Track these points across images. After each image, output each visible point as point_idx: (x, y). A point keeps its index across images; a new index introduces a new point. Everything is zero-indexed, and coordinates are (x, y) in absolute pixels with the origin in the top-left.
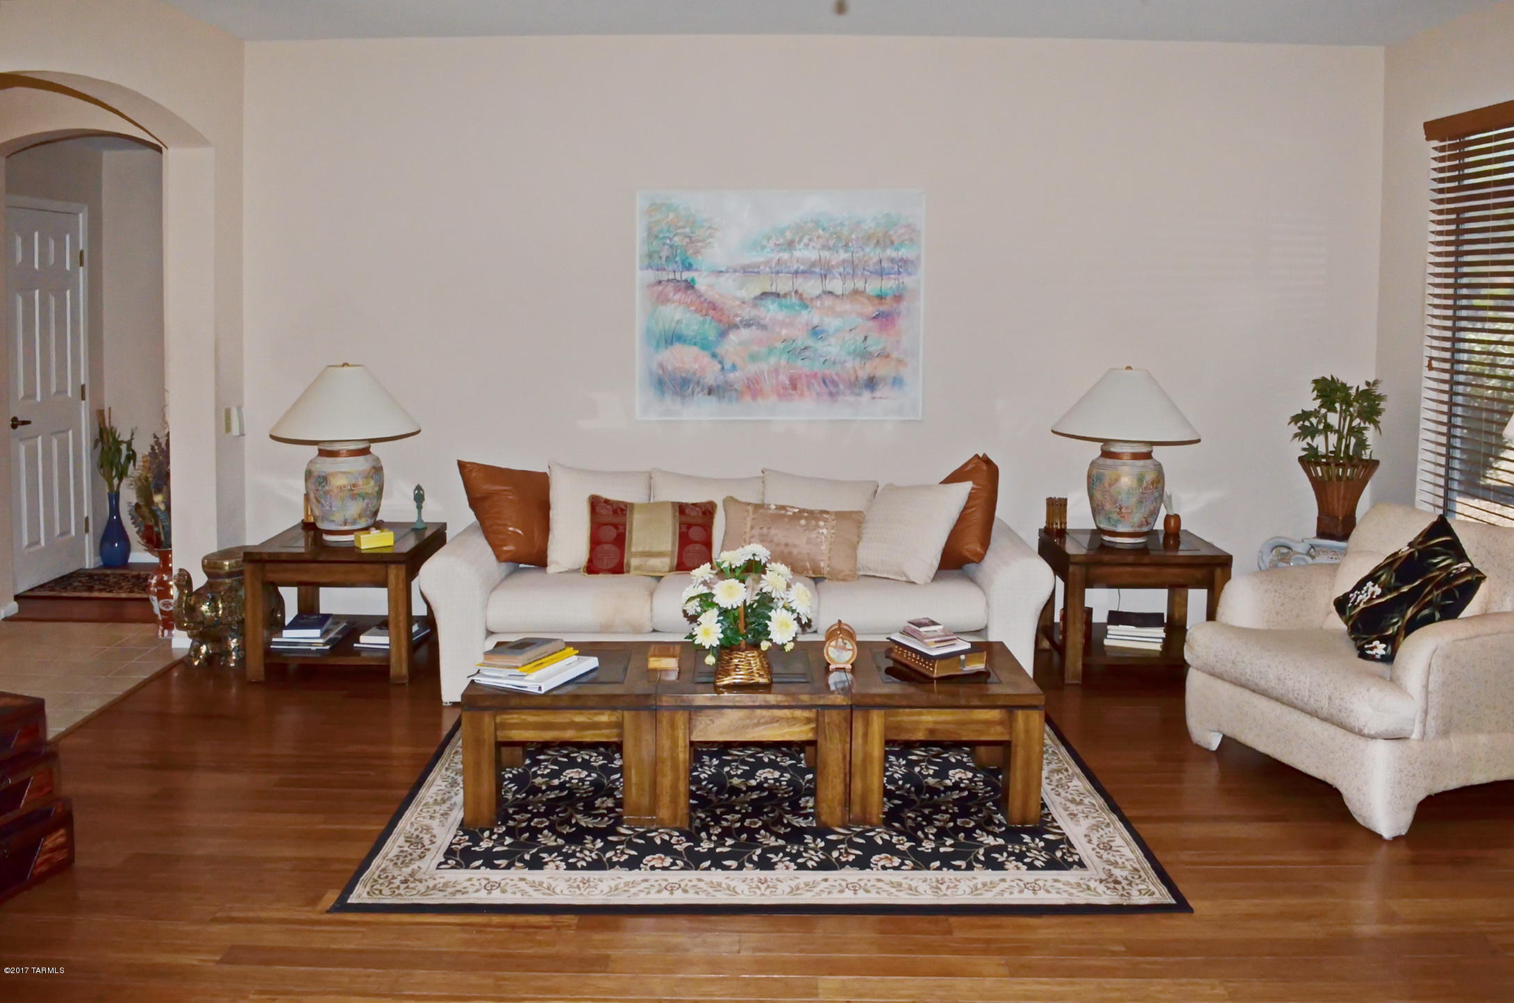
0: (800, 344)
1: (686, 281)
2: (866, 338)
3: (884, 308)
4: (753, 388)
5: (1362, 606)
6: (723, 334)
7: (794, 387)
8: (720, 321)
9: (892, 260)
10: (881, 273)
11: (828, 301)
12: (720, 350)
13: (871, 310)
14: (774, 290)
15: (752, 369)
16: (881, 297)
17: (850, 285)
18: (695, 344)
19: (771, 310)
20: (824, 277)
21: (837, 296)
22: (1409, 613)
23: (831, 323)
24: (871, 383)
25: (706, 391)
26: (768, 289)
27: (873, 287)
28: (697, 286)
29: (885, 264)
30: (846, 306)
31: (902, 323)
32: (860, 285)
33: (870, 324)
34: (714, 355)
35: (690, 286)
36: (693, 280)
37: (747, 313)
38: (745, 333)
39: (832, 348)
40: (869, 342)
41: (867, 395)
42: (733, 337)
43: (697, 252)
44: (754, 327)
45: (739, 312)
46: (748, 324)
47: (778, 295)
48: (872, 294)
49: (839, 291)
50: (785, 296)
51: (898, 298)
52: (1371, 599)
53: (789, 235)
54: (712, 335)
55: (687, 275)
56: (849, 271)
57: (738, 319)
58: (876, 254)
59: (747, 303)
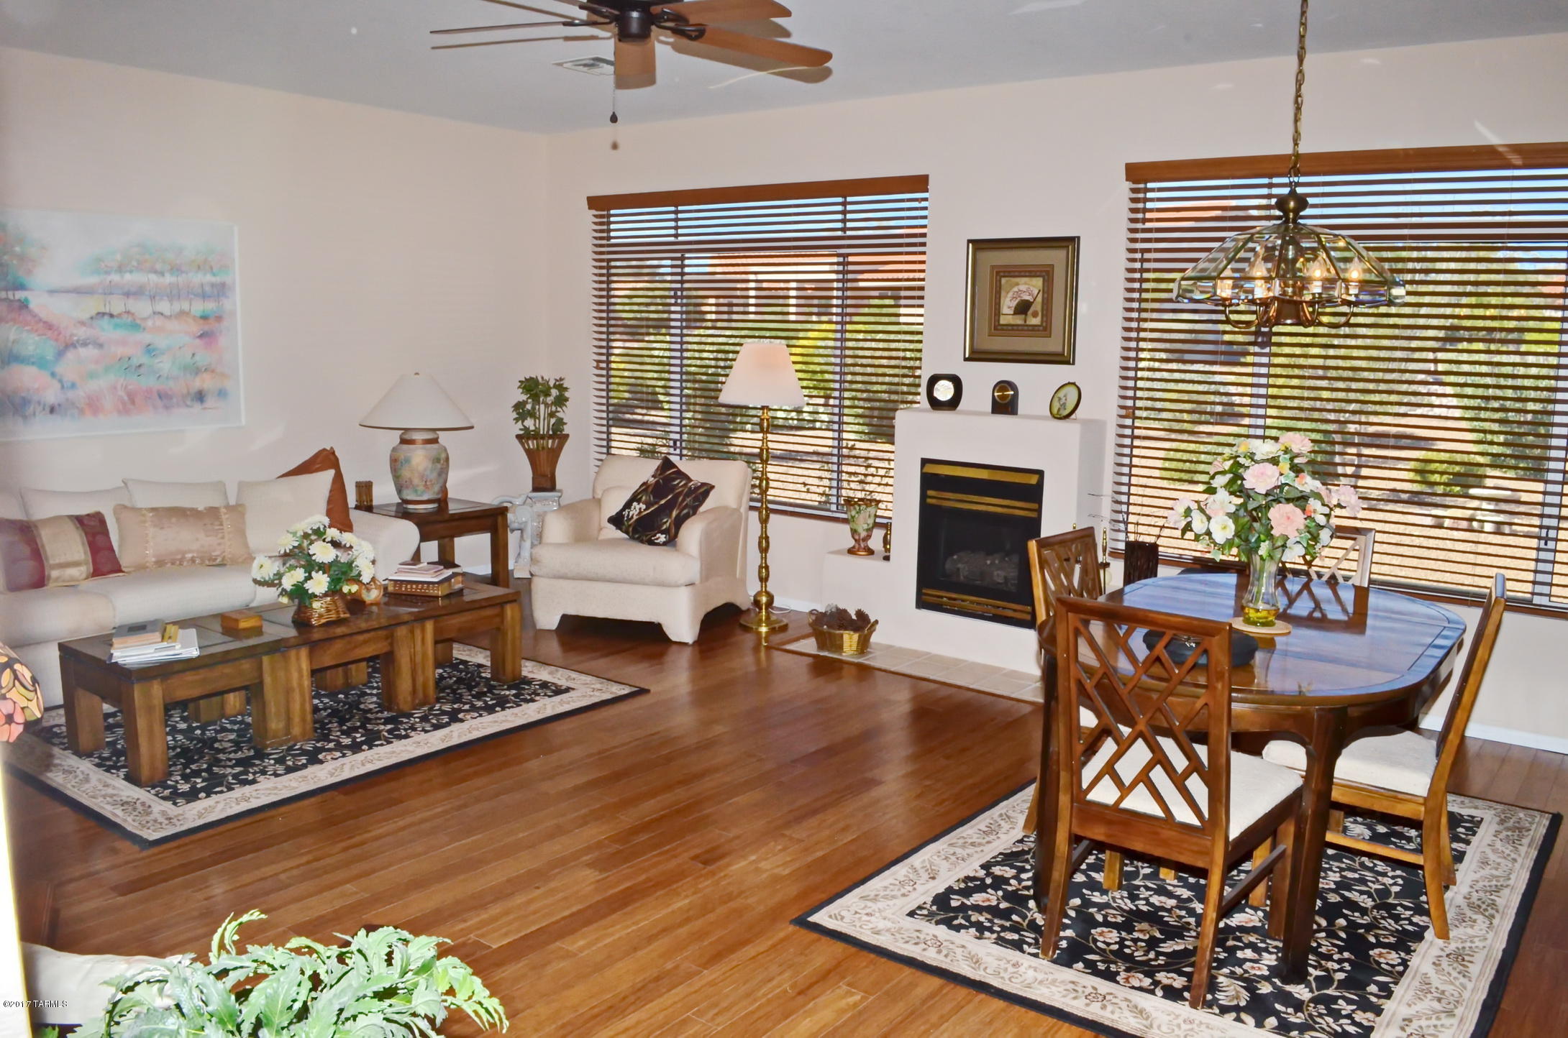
0: (135, 362)
1: (19, 300)
2: (193, 355)
3: (206, 328)
4: (93, 406)
5: (635, 517)
6: (60, 354)
7: (133, 402)
8: (56, 340)
9: (213, 285)
10: (204, 296)
11: (159, 322)
12: (60, 369)
13: (196, 328)
14: (107, 311)
15: (93, 386)
16: (205, 318)
17: (177, 307)
18: (33, 363)
19: (106, 331)
20: (153, 298)
21: (166, 317)
22: (674, 513)
23: (161, 342)
24: (200, 396)
25: (48, 409)
26: (102, 310)
27: (198, 307)
28: (32, 306)
29: (207, 289)
30: (173, 325)
31: (223, 341)
32: (186, 306)
33: (198, 341)
34: (53, 375)
35: (23, 305)
36: (26, 299)
37: (82, 333)
38: (82, 351)
39: (165, 365)
40: (197, 358)
41: (197, 407)
42: (70, 355)
43: (29, 272)
44: (90, 346)
45: (75, 332)
46: (85, 344)
47: (111, 316)
48: (198, 314)
49: (167, 312)
50: (119, 315)
51: (219, 319)
52: (640, 512)
53: (119, 257)
54: (50, 355)
55: (20, 295)
56: (174, 294)
57: (75, 338)
58: (198, 278)
59: (82, 323)
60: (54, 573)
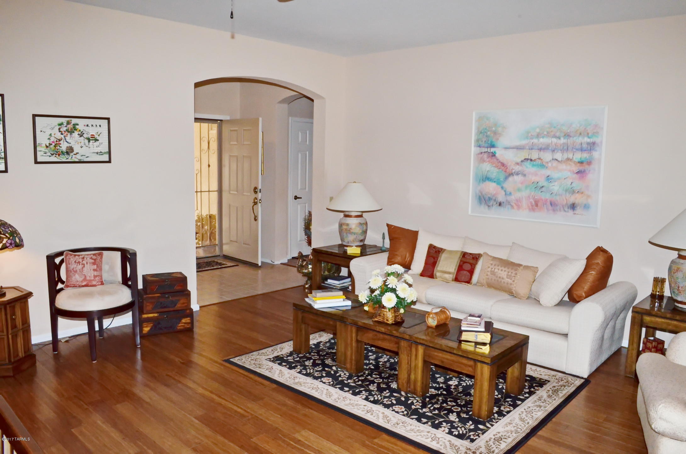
0: (540, 184)
1: (492, 152)
2: (572, 183)
3: (581, 168)
4: (518, 205)
6: (506, 178)
7: (537, 205)
8: (505, 171)
9: (588, 144)
10: (582, 150)
11: (555, 164)
12: (505, 185)
13: (576, 169)
14: (530, 158)
15: (518, 195)
16: (581, 163)
17: (566, 156)
18: (495, 182)
19: (528, 168)
20: (553, 151)
21: (559, 161)
23: (555, 175)
24: (573, 207)
25: (498, 204)
26: (527, 157)
27: (578, 156)
28: (497, 155)
29: (585, 146)
30: (563, 166)
31: (590, 176)
32: (570, 156)
33: (575, 176)
34: (502, 188)
35: (493, 155)
36: (495, 152)
37: (517, 168)
38: (516, 177)
39: (555, 187)
40: (573, 185)
41: (571, 212)
42: (511, 179)
43: (498, 139)
44: (520, 175)
45: (514, 168)
46: (518, 174)
47: (531, 160)
48: (577, 160)
49: (560, 159)
50: (535, 160)
51: (589, 163)
53: (538, 130)
54: (502, 178)
55: (493, 150)
56: (565, 149)
57: (514, 171)
58: (580, 140)
59: (518, 164)
60: (438, 274)
